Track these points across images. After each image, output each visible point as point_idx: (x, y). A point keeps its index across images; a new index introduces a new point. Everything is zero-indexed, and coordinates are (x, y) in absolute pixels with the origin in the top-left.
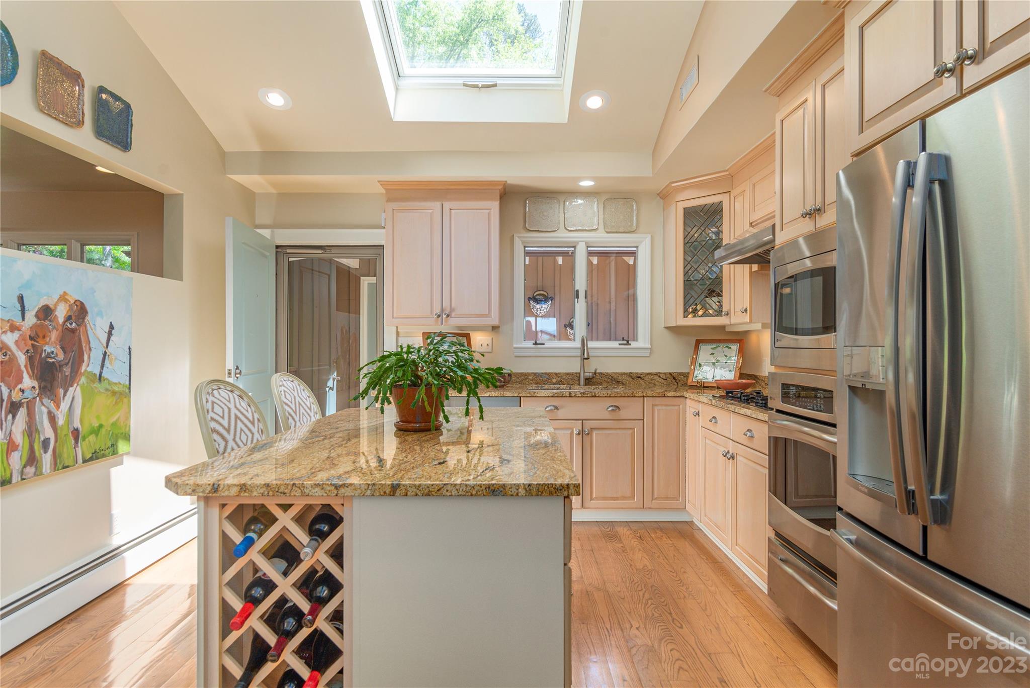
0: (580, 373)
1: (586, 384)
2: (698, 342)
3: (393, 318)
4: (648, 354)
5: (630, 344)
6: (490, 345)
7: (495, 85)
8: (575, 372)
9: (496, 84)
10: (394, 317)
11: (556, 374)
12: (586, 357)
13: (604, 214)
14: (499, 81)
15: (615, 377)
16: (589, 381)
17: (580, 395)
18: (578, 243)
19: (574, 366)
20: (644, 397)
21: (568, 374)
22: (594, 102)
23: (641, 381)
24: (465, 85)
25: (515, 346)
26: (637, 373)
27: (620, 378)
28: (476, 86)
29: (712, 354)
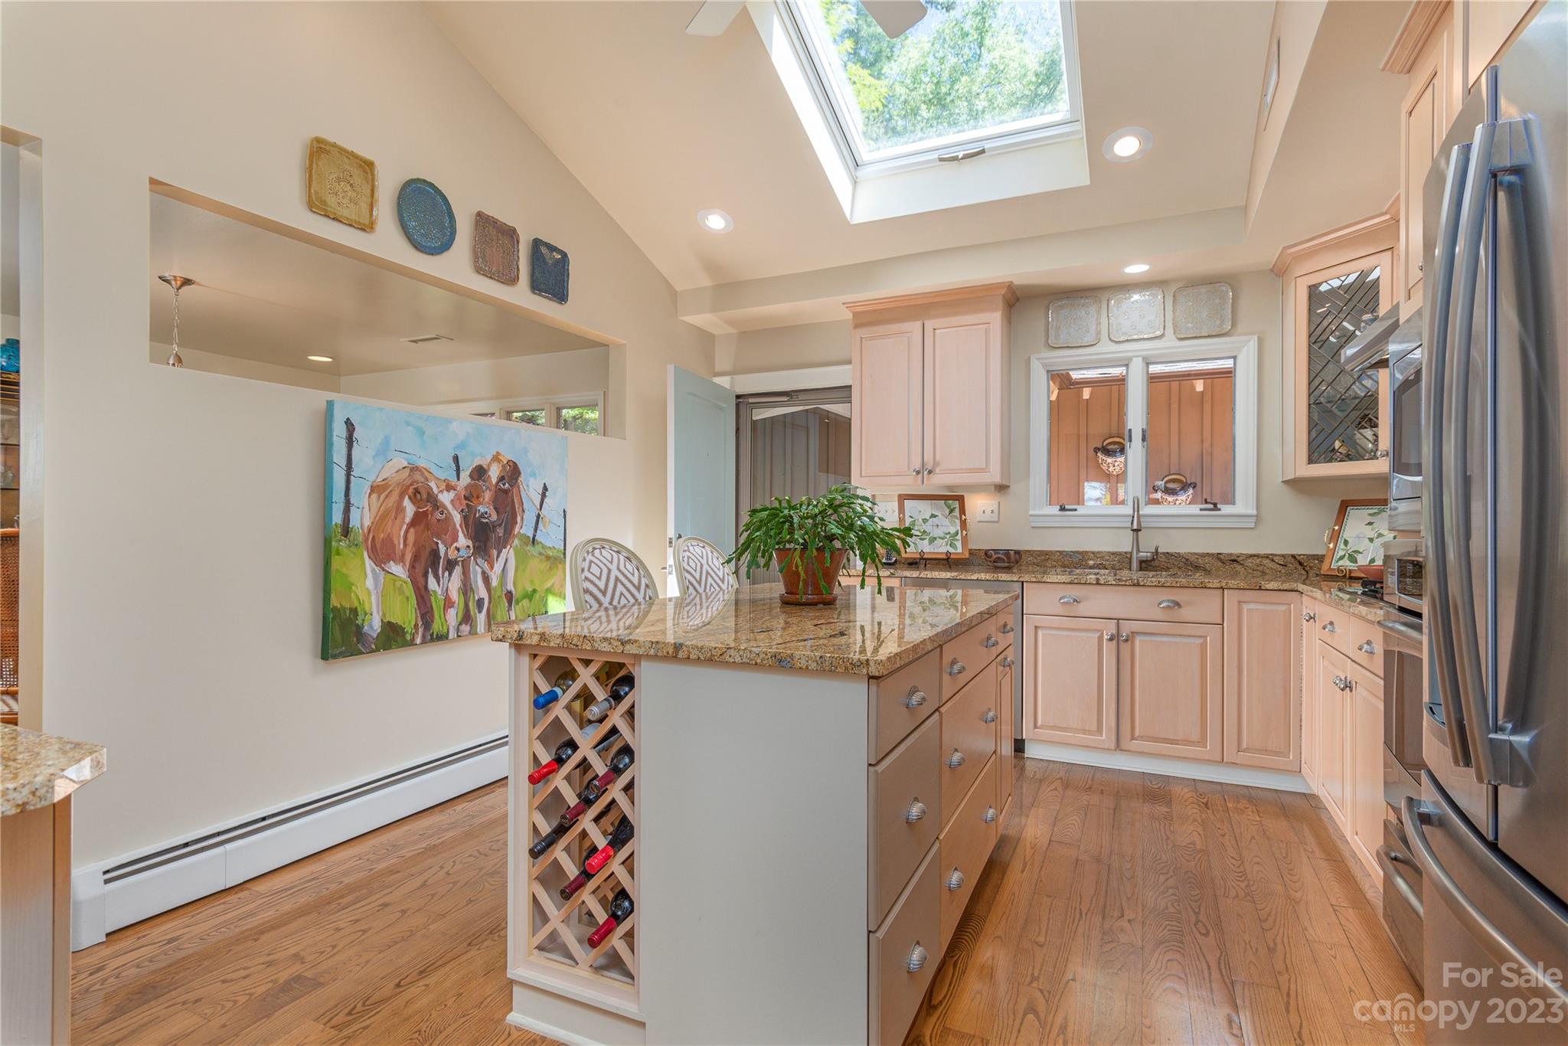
0: (1131, 553)
1: (1141, 569)
2: (1345, 506)
3: (861, 476)
4: (1252, 526)
5: (1220, 510)
6: (996, 511)
7: (983, 152)
8: (1125, 550)
9: (984, 149)
10: (863, 475)
11: (1093, 553)
12: (1135, 527)
13: (1174, 311)
14: (987, 145)
15: (1192, 559)
16: (1145, 565)
17: (1114, 583)
18: (1130, 359)
19: (1123, 543)
20: (1222, 588)
21: (1113, 554)
22: (1127, 146)
23: (1238, 567)
24: (941, 160)
25: (1031, 512)
26: (1231, 555)
27: (1200, 561)
28: (955, 159)
29: (1370, 524)
